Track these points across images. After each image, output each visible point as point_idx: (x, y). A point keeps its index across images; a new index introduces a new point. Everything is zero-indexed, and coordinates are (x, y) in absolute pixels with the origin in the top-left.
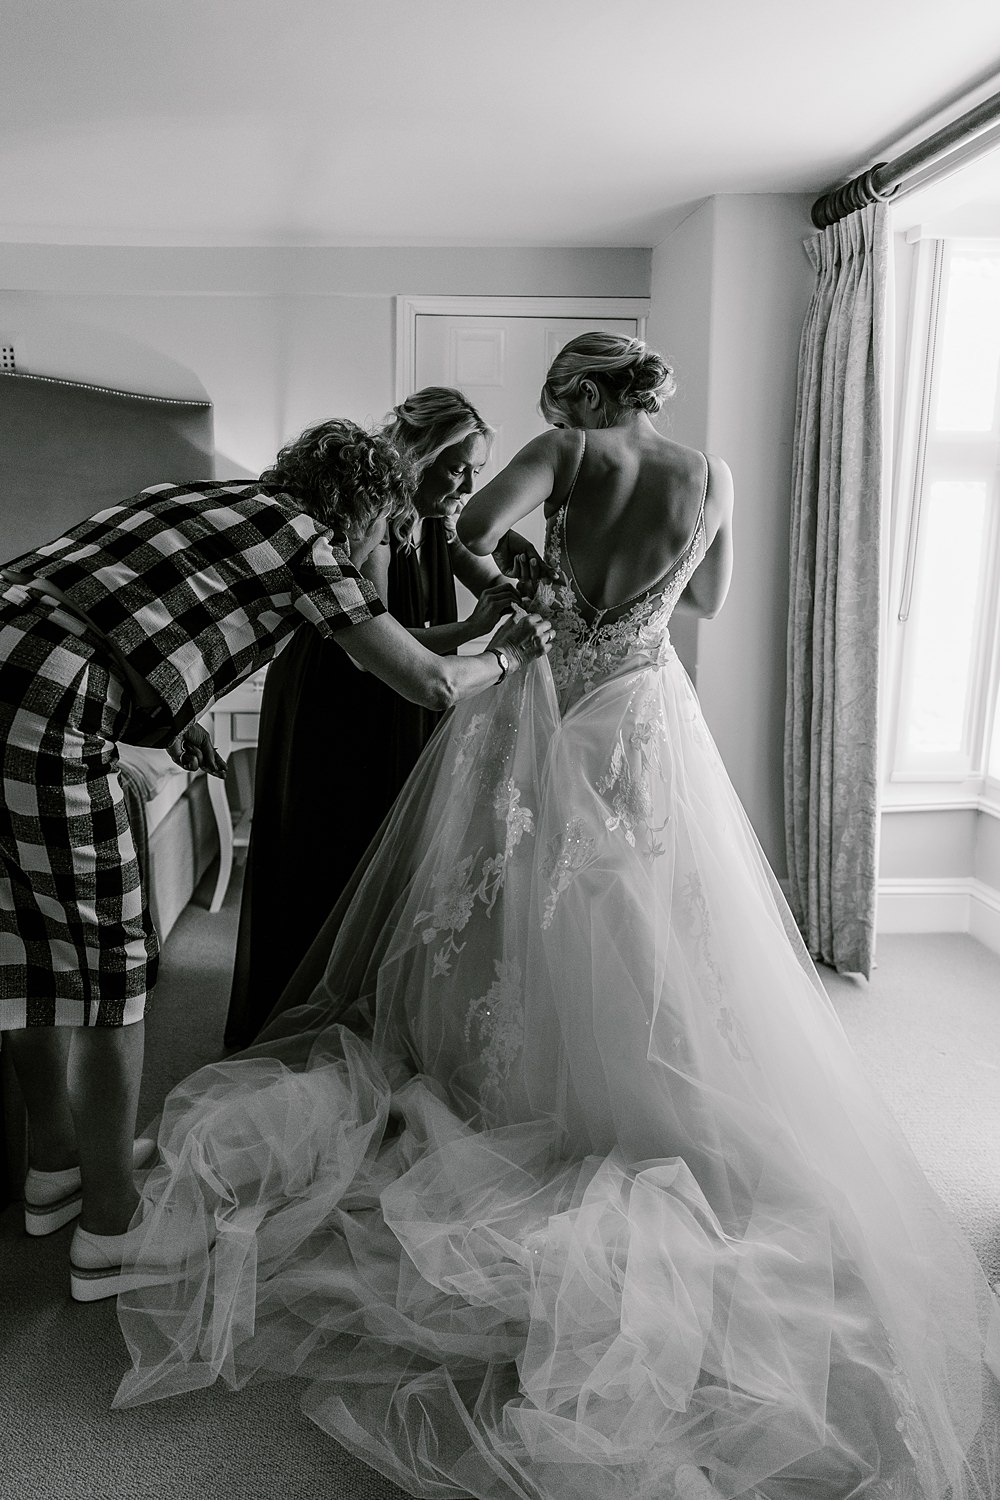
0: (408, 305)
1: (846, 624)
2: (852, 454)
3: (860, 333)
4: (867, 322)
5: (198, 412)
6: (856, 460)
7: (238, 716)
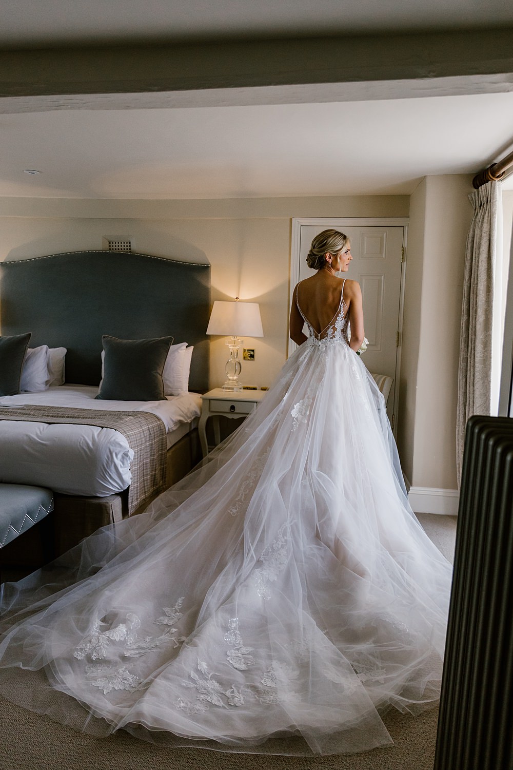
0: (297, 222)
1: (478, 369)
2: (481, 292)
3: (485, 238)
4: (488, 233)
5: (205, 269)
6: (483, 295)
7: (212, 401)
